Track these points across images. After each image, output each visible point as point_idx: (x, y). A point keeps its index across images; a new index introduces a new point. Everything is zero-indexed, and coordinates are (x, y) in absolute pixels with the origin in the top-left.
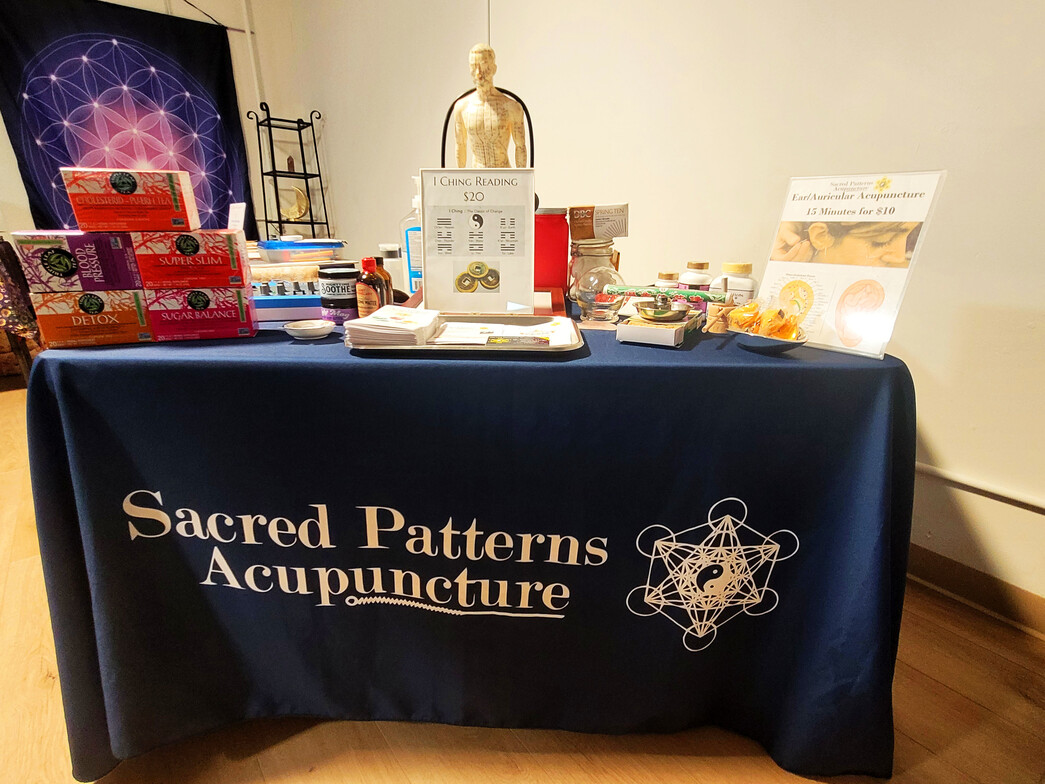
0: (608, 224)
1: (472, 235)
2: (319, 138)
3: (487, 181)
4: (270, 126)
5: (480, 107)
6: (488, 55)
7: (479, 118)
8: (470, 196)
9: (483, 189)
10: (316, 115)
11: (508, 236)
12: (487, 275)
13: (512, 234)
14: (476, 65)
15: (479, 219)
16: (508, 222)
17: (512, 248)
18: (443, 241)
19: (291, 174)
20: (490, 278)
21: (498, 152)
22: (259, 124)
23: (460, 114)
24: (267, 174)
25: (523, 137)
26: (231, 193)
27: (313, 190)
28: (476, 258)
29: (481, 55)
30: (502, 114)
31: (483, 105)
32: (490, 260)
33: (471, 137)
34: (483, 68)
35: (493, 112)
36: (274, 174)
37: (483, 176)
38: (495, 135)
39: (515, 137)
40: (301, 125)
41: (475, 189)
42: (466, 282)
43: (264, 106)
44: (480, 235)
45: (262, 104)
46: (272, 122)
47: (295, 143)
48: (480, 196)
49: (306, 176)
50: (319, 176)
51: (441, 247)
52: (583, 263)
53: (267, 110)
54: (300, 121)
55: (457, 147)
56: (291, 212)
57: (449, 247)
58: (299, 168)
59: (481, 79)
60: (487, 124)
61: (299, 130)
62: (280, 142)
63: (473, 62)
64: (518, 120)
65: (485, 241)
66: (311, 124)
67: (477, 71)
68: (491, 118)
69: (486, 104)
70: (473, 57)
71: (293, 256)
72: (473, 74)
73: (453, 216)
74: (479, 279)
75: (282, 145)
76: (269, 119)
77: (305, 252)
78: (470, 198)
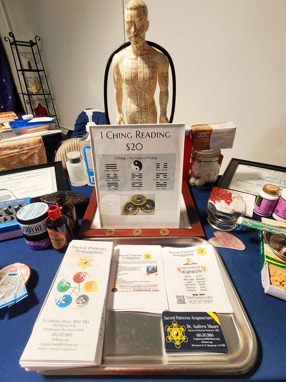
0: (220, 141)
1: (133, 176)
2: (41, 50)
3: (145, 134)
4: (16, 45)
5: (135, 61)
6: (141, 11)
7: (134, 71)
8: (131, 146)
9: (142, 141)
10: (38, 38)
11: (162, 176)
12: (146, 204)
13: (165, 175)
14: (132, 23)
15: (139, 164)
16: (162, 166)
17: (164, 185)
18: (111, 181)
19: (30, 70)
20: (148, 205)
21: (147, 97)
22: (11, 44)
23: (117, 67)
24: (19, 70)
25: (167, 84)
26: (4, 80)
27: (42, 77)
28: (137, 192)
29: (136, 12)
30: (152, 66)
31: (136, 59)
32: (147, 193)
33: (127, 86)
34: (138, 26)
35: (145, 65)
36: (23, 70)
37: (141, 130)
38: (146, 85)
39: (161, 84)
40: (32, 44)
41: (135, 141)
42: (129, 208)
43: (11, 34)
44: (140, 176)
45: (10, 33)
46: (17, 43)
47: (30, 53)
48: (139, 147)
49: (38, 71)
50: (44, 70)
51: (109, 185)
52: (201, 165)
53: (13, 36)
54: (31, 42)
55: (115, 91)
56: (33, 89)
57: (116, 185)
58: (34, 67)
59: (136, 36)
60: (140, 76)
61: (31, 46)
62: (23, 53)
63: (129, 19)
64: (164, 71)
65: (144, 180)
66: (36, 43)
67: (133, 29)
68: (144, 70)
69: (139, 58)
70: (129, 14)
71: (28, 130)
72: (129, 31)
73: (118, 162)
74: (140, 206)
75: (24, 54)
76: (15, 41)
77: (34, 127)
78: (131, 149)
